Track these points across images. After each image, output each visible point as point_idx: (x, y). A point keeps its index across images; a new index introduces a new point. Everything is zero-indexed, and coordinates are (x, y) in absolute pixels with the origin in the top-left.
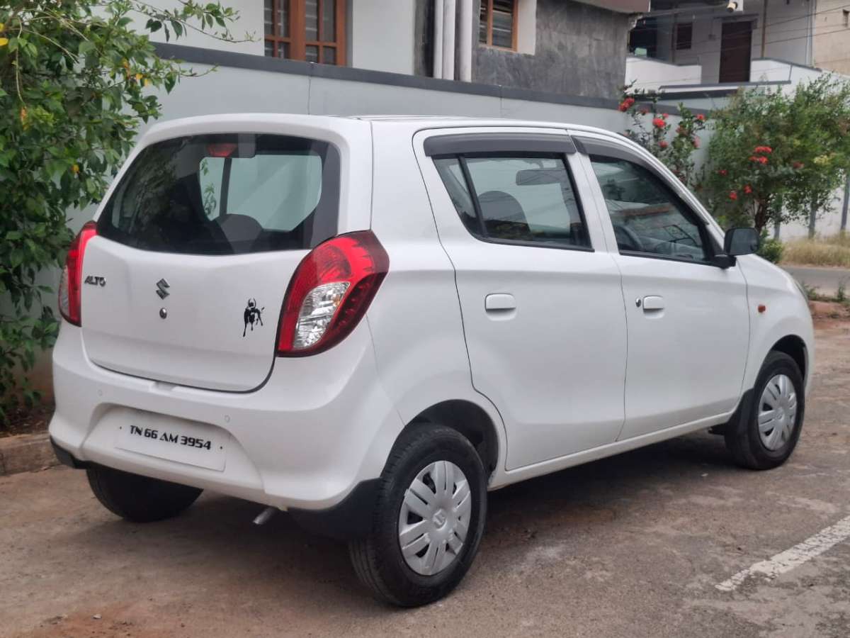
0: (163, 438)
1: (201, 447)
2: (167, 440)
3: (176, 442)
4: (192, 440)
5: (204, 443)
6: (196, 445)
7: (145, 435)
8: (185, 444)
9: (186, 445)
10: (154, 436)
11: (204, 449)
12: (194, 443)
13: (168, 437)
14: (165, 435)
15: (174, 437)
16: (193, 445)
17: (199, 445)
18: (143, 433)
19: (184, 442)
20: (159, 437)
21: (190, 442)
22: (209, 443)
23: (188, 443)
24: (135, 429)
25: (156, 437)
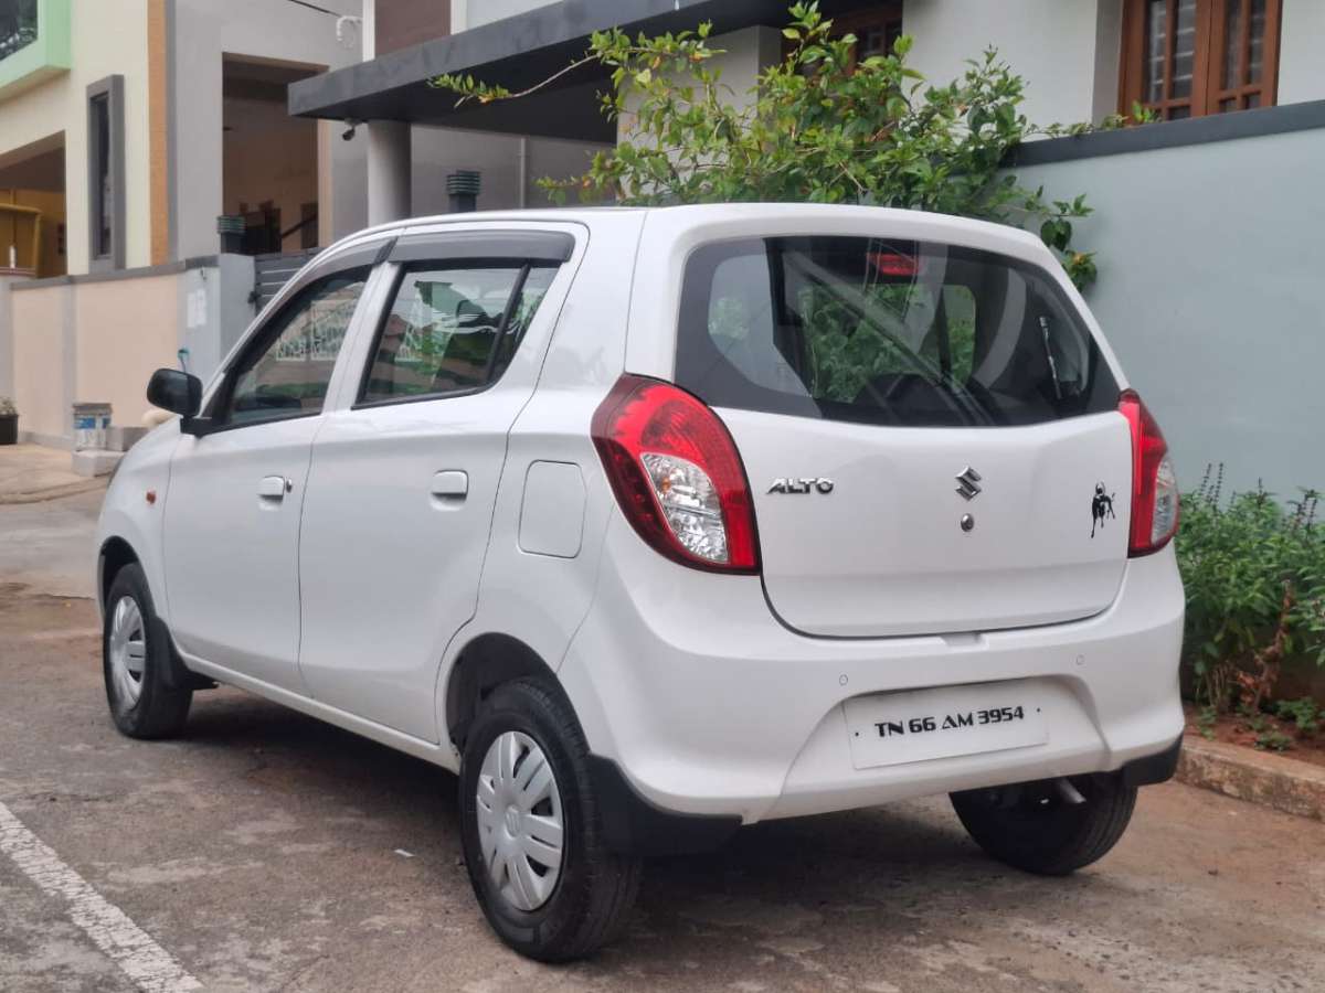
0: (948, 724)
1: (1011, 718)
2: (955, 726)
3: (971, 723)
4: (995, 713)
5: (1013, 712)
6: (1004, 717)
7: (913, 731)
8: (987, 721)
9: (990, 723)
10: (930, 727)
11: (1016, 720)
12: (999, 716)
13: (956, 721)
14: (949, 719)
15: (965, 717)
16: (999, 720)
17: (1008, 717)
18: (906, 728)
19: (984, 720)
20: (939, 726)
21: (992, 716)
22: (1020, 709)
23: (991, 719)
24: (886, 728)
25: (934, 727)
